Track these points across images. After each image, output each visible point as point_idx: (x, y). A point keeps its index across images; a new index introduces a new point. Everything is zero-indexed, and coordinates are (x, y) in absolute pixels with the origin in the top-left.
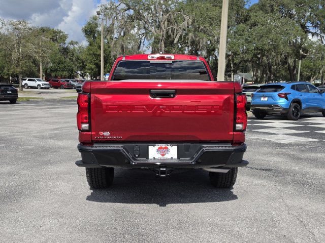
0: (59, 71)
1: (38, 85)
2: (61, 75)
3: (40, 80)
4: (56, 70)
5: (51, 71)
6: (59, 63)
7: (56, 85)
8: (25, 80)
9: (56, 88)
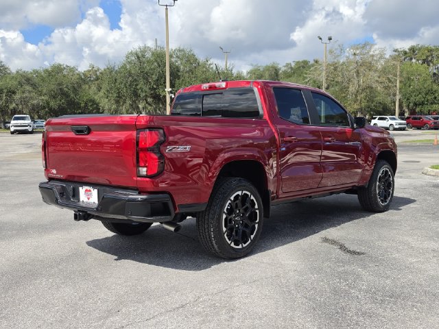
0: (427, 104)
1: (391, 125)
2: (429, 110)
3: (394, 119)
4: (422, 104)
5: (416, 104)
6: (426, 94)
7: (419, 125)
8: (375, 118)
9: (419, 128)
